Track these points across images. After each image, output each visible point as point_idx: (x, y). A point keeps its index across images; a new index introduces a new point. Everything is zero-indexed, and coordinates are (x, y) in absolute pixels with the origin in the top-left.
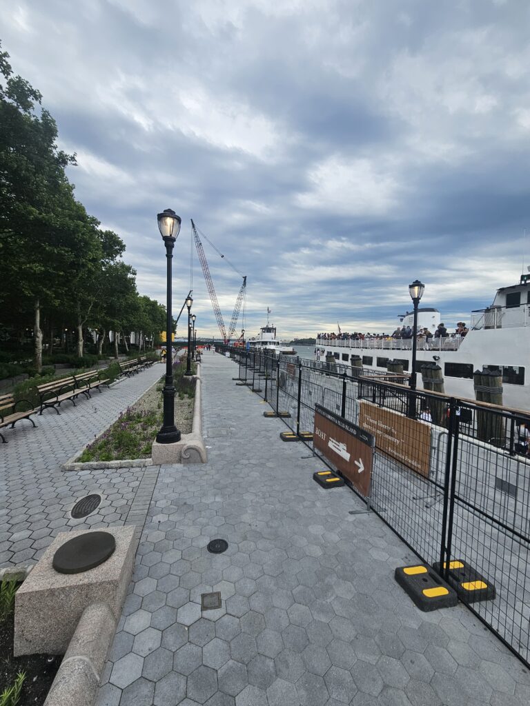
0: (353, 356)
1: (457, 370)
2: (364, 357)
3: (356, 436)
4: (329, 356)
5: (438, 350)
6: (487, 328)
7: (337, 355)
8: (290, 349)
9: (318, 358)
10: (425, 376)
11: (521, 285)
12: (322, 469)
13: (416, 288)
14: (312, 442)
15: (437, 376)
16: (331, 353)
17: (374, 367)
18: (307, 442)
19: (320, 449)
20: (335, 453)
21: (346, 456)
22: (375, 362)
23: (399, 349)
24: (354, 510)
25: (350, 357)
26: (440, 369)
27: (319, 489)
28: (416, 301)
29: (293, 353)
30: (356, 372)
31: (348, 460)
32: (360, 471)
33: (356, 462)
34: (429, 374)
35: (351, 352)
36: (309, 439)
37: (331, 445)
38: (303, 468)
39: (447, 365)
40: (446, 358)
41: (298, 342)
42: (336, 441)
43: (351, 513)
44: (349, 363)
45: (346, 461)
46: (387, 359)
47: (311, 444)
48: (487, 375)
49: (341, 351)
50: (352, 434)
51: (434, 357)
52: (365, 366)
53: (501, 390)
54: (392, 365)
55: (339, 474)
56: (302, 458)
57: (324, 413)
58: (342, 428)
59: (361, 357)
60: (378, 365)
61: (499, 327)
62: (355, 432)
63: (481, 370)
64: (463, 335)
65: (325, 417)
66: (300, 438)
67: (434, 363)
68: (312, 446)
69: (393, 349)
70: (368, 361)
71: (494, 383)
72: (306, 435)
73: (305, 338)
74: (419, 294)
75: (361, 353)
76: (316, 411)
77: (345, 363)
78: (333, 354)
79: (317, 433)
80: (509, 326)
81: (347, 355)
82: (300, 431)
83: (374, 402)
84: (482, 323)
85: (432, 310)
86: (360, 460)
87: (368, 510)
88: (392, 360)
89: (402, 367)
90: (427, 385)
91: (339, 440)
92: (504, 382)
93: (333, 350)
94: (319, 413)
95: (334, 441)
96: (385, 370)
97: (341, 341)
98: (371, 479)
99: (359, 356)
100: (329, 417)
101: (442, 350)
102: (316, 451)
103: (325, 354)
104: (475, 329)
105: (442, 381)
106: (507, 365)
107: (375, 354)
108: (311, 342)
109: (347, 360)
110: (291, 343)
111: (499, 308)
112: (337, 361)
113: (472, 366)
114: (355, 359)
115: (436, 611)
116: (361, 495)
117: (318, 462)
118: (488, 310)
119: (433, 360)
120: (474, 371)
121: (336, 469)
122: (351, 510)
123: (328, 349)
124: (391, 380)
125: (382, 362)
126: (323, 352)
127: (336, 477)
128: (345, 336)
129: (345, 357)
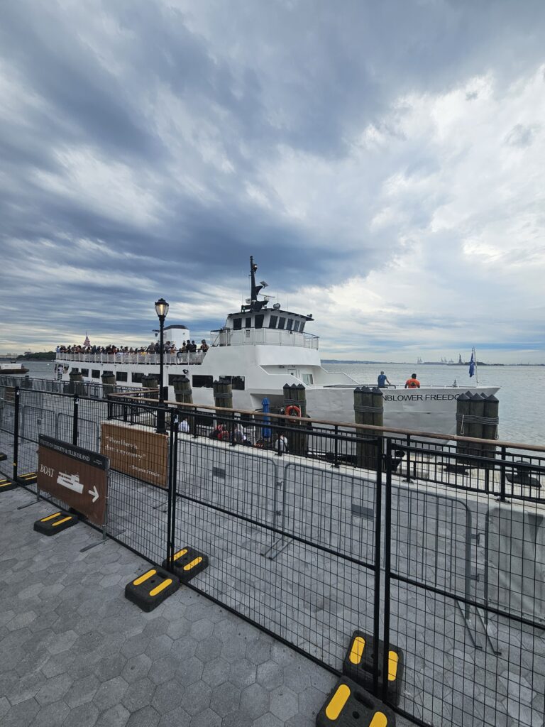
0: (105, 372)
1: (202, 381)
2: (117, 373)
3: (90, 463)
4: (75, 374)
5: (187, 364)
6: (221, 345)
7: (85, 372)
8: (18, 366)
9: (60, 376)
10: (176, 389)
11: (242, 313)
12: (47, 512)
13: (162, 305)
14: (36, 485)
15: (187, 388)
16: (77, 369)
17: (129, 383)
18: (29, 487)
19: (46, 490)
20: (66, 488)
21: (78, 487)
22: (130, 377)
23: (154, 364)
24: (87, 545)
25: (101, 373)
26: (189, 381)
27: (42, 540)
28: (162, 318)
29: (22, 371)
30: (107, 389)
31: (81, 492)
32: (94, 500)
33: (90, 492)
34: (180, 386)
35: (102, 368)
36: (32, 482)
37: (60, 481)
38: (18, 521)
39: (194, 377)
40: (194, 371)
41: (29, 357)
42: (67, 474)
43: (83, 551)
44: (100, 381)
45: (79, 494)
46: (142, 374)
47: (34, 487)
48: (222, 384)
49: (91, 367)
50: (85, 461)
51: (184, 371)
52: (119, 383)
53: (231, 395)
54: (147, 380)
55: (72, 511)
56: (19, 508)
57: (51, 445)
58: (73, 457)
59: (115, 374)
60: (133, 381)
61: (229, 345)
62: (87, 459)
63: (218, 380)
64: (205, 351)
65: (52, 449)
66: (19, 482)
67: (184, 376)
68: (36, 490)
69: (148, 364)
70: (122, 376)
71: (227, 390)
72: (27, 477)
73: (43, 351)
74: (164, 312)
75: (115, 369)
76: (40, 444)
77: (96, 380)
78: (80, 371)
79: (43, 470)
80: (236, 345)
81: (98, 372)
82: (18, 474)
83: (125, 420)
84: (218, 341)
85: (183, 327)
86: (94, 487)
87: (104, 538)
88: (147, 375)
89: (156, 381)
90: (179, 398)
91: (71, 472)
92: (233, 388)
93: (81, 366)
94: (44, 446)
95: (64, 475)
96: (140, 385)
97: (90, 355)
98: (107, 505)
99: (111, 372)
100: (57, 447)
101: (190, 364)
102: (42, 493)
103: (70, 371)
104: (213, 346)
105: (191, 392)
106: (236, 375)
107: (130, 369)
108: (50, 356)
109: (98, 377)
110: (20, 358)
111: (229, 329)
112: (85, 379)
113: (212, 377)
114: (107, 376)
115: (161, 605)
116: (97, 526)
117: (44, 506)
118: (221, 331)
119: (183, 374)
120: (214, 381)
121: (67, 507)
122: (83, 547)
123: (72, 365)
124: (146, 395)
125: (137, 377)
126: (67, 369)
127: (67, 516)
128: (95, 351)
129: (96, 374)
